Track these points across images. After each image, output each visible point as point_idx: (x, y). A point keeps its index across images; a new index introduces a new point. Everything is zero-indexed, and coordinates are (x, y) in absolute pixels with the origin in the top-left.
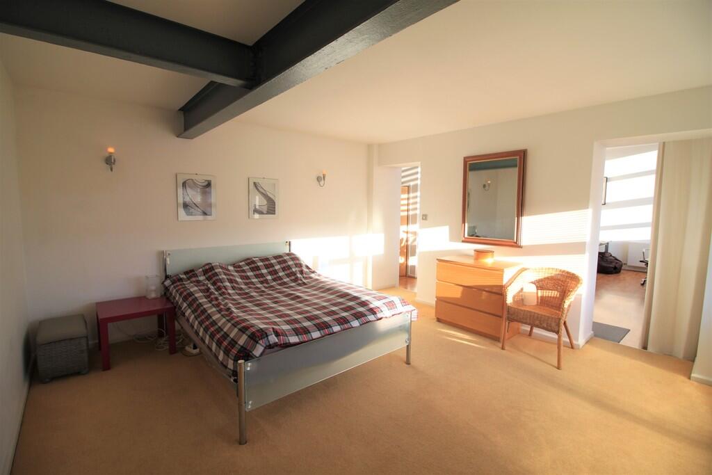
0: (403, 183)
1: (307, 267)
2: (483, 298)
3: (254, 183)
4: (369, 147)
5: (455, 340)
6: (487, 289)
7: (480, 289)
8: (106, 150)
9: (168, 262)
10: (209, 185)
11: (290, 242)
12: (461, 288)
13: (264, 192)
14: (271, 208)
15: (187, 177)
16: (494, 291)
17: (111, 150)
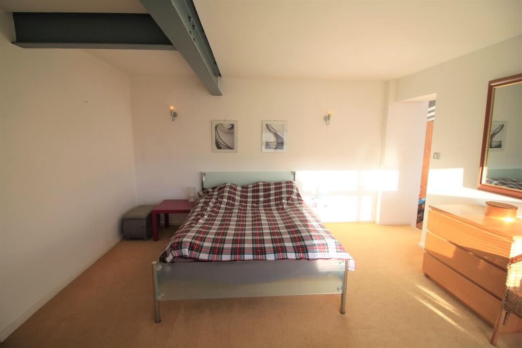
0: (429, 118)
1: (298, 195)
2: (480, 267)
3: (267, 125)
4: (386, 83)
5: (429, 306)
6: (486, 258)
7: (479, 255)
8: (169, 108)
9: (204, 180)
10: (233, 127)
11: (294, 172)
12: (454, 247)
13: (274, 131)
14: (280, 144)
15: (218, 123)
16: (495, 262)
17: (172, 108)
